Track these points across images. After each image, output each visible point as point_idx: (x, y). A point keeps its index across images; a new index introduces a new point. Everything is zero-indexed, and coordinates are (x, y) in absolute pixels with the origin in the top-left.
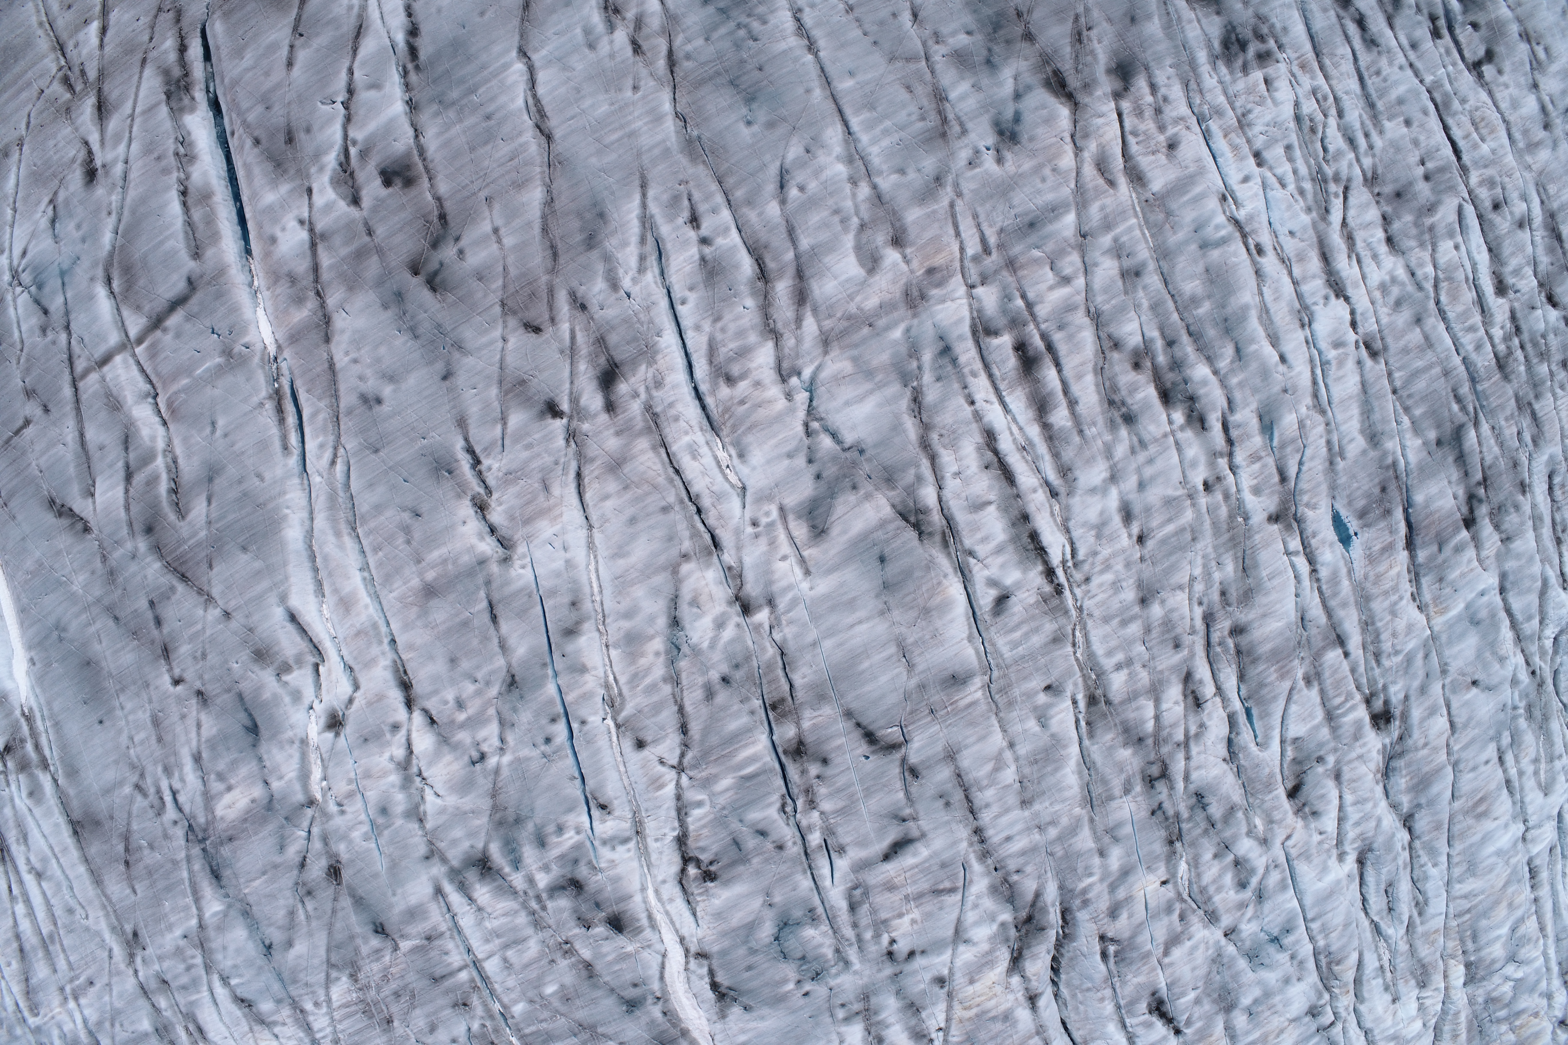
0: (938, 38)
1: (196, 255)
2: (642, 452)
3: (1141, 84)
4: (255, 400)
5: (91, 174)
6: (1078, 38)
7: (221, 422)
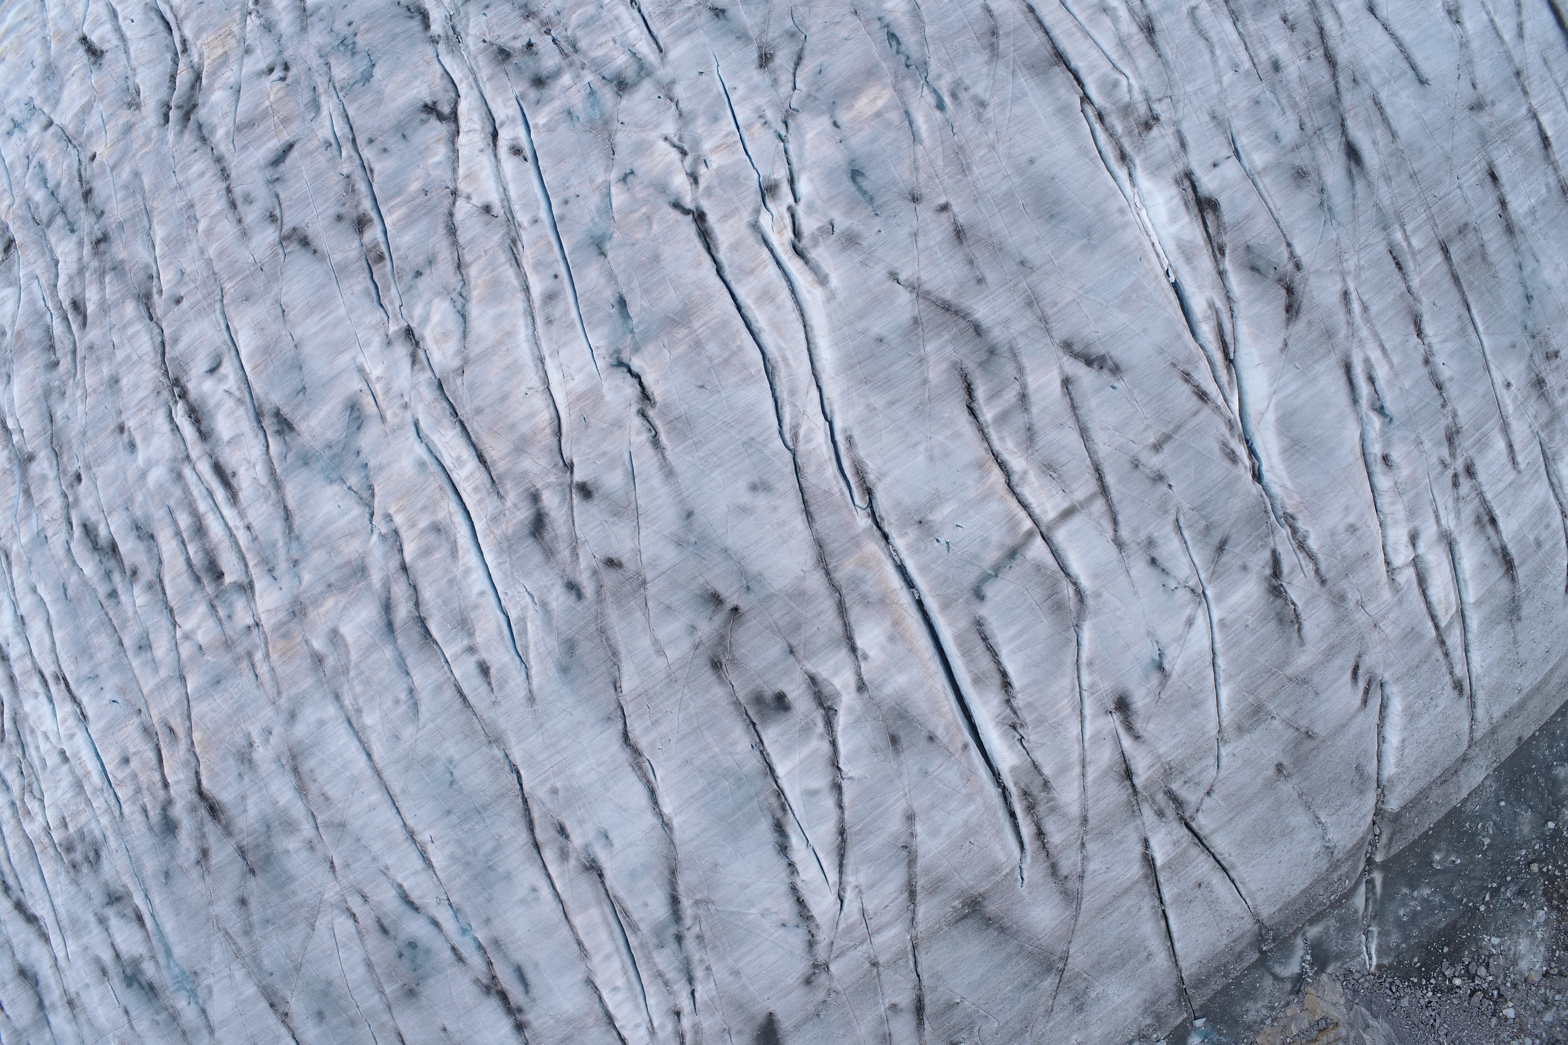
0: (311, 846)
1: (979, 624)
2: (502, 459)
3: (154, 814)
4: (886, 481)
5: (1123, 705)
6: (205, 853)
7: (921, 458)
